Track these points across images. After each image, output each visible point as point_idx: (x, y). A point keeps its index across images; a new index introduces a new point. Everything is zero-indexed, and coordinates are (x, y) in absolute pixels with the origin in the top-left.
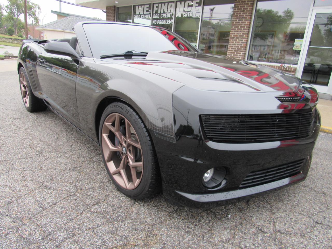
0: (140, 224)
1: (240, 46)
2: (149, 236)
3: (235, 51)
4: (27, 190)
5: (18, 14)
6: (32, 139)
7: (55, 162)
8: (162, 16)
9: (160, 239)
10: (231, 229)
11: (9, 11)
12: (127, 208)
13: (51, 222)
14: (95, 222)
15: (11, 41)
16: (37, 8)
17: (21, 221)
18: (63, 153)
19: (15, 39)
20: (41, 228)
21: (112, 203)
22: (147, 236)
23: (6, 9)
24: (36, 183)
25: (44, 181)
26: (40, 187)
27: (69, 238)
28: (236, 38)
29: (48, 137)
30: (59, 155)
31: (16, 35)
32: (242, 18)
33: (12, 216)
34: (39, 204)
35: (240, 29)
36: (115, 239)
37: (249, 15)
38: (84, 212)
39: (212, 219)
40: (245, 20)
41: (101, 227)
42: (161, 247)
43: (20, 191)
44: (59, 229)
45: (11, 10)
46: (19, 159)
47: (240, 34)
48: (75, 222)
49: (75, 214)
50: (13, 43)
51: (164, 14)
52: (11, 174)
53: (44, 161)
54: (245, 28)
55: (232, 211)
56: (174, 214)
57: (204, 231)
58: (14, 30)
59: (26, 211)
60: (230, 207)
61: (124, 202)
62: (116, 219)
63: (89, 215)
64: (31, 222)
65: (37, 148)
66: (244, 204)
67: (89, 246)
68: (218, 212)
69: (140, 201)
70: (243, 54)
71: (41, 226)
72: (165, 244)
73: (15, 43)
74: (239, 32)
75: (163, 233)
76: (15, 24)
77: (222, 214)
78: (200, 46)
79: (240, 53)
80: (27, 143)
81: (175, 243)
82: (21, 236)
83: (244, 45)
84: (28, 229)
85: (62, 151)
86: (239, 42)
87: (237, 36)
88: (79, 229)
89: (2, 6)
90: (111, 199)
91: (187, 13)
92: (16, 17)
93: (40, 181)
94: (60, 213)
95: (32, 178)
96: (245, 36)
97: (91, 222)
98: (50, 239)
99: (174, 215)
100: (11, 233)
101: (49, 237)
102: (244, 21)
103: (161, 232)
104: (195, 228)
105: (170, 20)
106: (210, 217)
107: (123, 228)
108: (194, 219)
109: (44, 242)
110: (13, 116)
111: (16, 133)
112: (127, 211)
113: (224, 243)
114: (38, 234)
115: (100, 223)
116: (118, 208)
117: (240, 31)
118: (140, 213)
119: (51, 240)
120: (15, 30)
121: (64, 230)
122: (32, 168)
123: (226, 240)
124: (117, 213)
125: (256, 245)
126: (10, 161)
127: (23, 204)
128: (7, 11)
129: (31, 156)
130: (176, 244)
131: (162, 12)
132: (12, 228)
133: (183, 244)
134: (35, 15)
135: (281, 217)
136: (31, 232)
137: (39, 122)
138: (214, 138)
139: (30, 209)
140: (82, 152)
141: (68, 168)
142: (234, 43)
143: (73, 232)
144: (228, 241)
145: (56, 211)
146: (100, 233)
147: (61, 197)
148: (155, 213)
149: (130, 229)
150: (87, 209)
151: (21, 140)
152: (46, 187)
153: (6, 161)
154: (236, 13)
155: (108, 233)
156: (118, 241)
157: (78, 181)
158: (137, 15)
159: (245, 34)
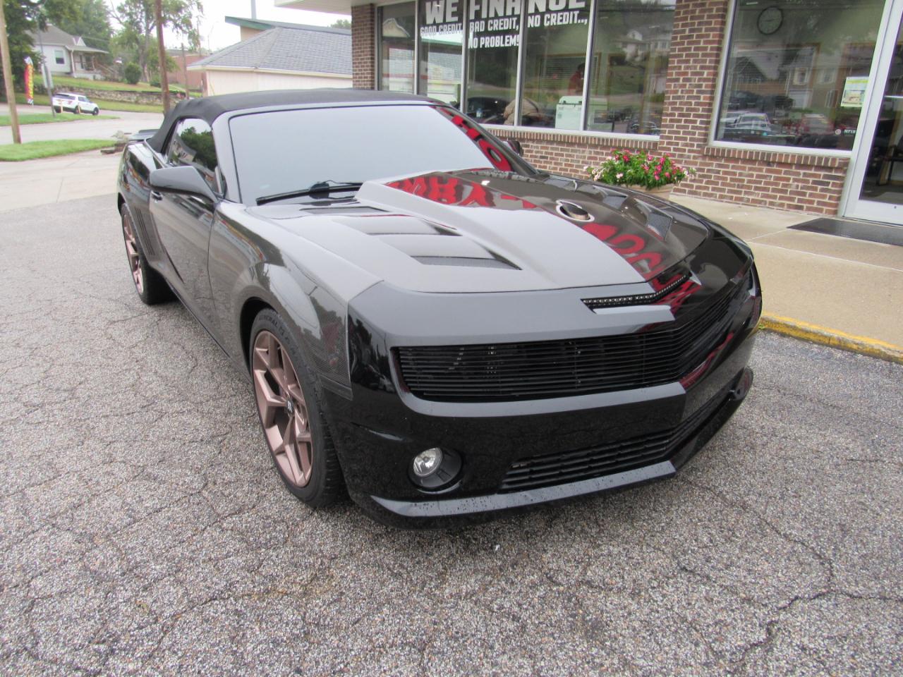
0: (307, 556)
1: (693, 102)
2: (318, 579)
3: (680, 115)
4: (112, 482)
5: (147, 25)
6: (139, 371)
7: (176, 424)
8: (492, 25)
9: (336, 585)
10: (488, 574)
11: (126, 19)
12: (292, 524)
13: (142, 544)
14: (223, 547)
15: (134, 98)
16: (195, 7)
17: (91, 540)
18: (198, 403)
19: (143, 92)
20: (122, 554)
21: (268, 511)
22: (315, 578)
23: (119, 15)
24: (130, 469)
25: (147, 465)
26: (136, 477)
27: (169, 575)
28: (685, 80)
29: (174, 364)
30: (189, 408)
31: (146, 81)
32: (700, 24)
33: (77, 531)
34: (128, 510)
35: (692, 55)
36: (252, 581)
37: (718, 16)
38: (208, 528)
39: (457, 552)
40: (706, 30)
41: (232, 558)
42: (333, 599)
43: (98, 483)
44: (156, 558)
45: (131, 17)
46: (107, 416)
47: (695, 68)
48: (187, 547)
49: (190, 532)
50: (139, 104)
51: (497, 21)
52: (87, 448)
53: (156, 421)
54: (708, 51)
55: (508, 537)
56: (383, 538)
57: (429, 574)
58: (141, 68)
59: (102, 522)
60: (509, 529)
61: (291, 512)
62: (266, 544)
63: (216, 534)
64: (108, 543)
65: (146, 392)
66: (542, 525)
67: (201, 590)
68: (475, 539)
69: (324, 510)
70: (702, 122)
71: (124, 552)
72: (342, 594)
73: (143, 104)
74: (691, 64)
75: (346, 574)
76: (142, 53)
77: (483, 543)
78: (591, 102)
79: (695, 122)
80: (129, 379)
81: (362, 594)
82: (86, 568)
83: (704, 98)
84: (99, 557)
85: (196, 399)
86: (692, 91)
87: (686, 74)
88: (192, 559)
89: (110, 8)
90: (266, 504)
91: (555, 15)
92: (144, 33)
93: (139, 464)
94: (163, 529)
95: (125, 457)
96: (708, 74)
97: (216, 547)
98: (135, 574)
99: (383, 540)
100: (70, 561)
101: (135, 570)
102: (703, 32)
103: (343, 572)
104: (414, 567)
105: (511, 36)
106: (455, 548)
107: (273, 561)
108: (420, 550)
109: (124, 580)
110: (109, 316)
111: (110, 356)
112: (292, 530)
113: (461, 598)
114: (117, 566)
115: (232, 550)
116: (275, 522)
117: (695, 61)
118: (315, 534)
119: (138, 576)
120: (144, 70)
121: (163, 560)
122: (129, 437)
123: (467, 593)
124: (269, 533)
125: (525, 607)
126: (87, 421)
127: (100, 508)
128: (121, 19)
129: (131, 411)
130: (365, 595)
131: (492, 15)
132: (73, 553)
133: (378, 597)
134: (189, 25)
135: (610, 554)
136: (105, 560)
137: (162, 330)
138: (426, 392)
139: (110, 518)
140: (236, 400)
141: (200, 439)
142: (679, 94)
143: (179, 565)
144: (469, 595)
145: (158, 524)
146: (227, 568)
147: (172, 496)
148: (345, 536)
149: (285, 563)
150: (216, 522)
151: (117, 374)
152: (149, 477)
153: (80, 420)
154: (682, 11)
155: (242, 568)
156: (256, 584)
157: (212, 465)
158: (428, 26)
159: (708, 68)
